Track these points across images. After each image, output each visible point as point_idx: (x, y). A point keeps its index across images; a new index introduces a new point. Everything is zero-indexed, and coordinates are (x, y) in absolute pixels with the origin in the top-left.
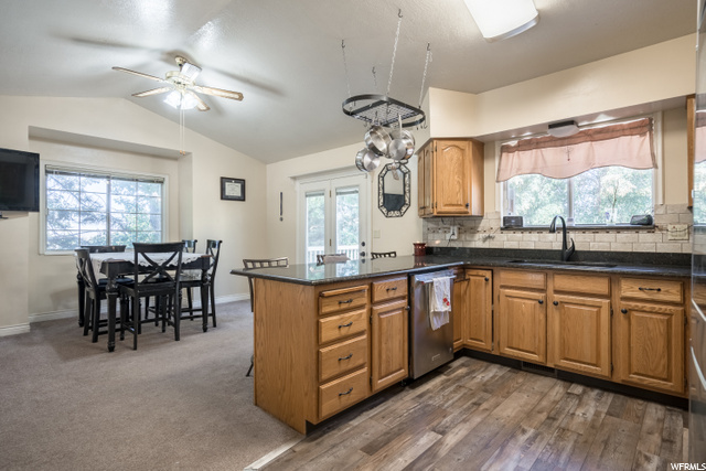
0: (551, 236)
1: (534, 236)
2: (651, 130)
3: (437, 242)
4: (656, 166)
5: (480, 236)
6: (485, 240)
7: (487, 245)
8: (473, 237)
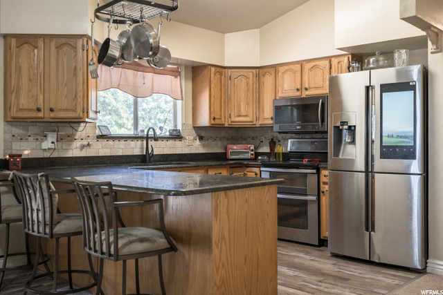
0: (133, 144)
1: (122, 144)
2: (180, 76)
3: (26, 152)
4: (182, 99)
5: (77, 144)
6: (83, 147)
7: (84, 153)
8: (70, 145)
